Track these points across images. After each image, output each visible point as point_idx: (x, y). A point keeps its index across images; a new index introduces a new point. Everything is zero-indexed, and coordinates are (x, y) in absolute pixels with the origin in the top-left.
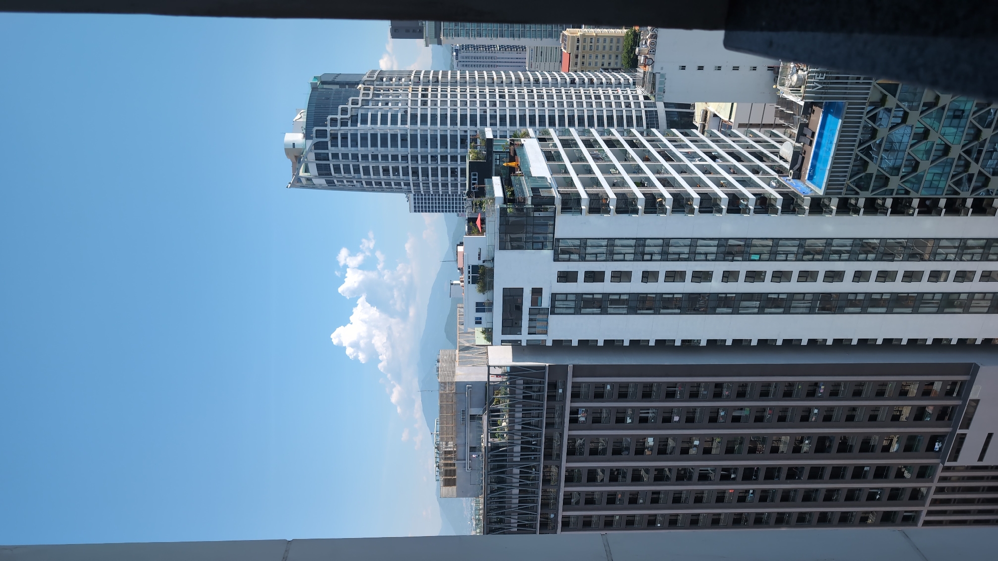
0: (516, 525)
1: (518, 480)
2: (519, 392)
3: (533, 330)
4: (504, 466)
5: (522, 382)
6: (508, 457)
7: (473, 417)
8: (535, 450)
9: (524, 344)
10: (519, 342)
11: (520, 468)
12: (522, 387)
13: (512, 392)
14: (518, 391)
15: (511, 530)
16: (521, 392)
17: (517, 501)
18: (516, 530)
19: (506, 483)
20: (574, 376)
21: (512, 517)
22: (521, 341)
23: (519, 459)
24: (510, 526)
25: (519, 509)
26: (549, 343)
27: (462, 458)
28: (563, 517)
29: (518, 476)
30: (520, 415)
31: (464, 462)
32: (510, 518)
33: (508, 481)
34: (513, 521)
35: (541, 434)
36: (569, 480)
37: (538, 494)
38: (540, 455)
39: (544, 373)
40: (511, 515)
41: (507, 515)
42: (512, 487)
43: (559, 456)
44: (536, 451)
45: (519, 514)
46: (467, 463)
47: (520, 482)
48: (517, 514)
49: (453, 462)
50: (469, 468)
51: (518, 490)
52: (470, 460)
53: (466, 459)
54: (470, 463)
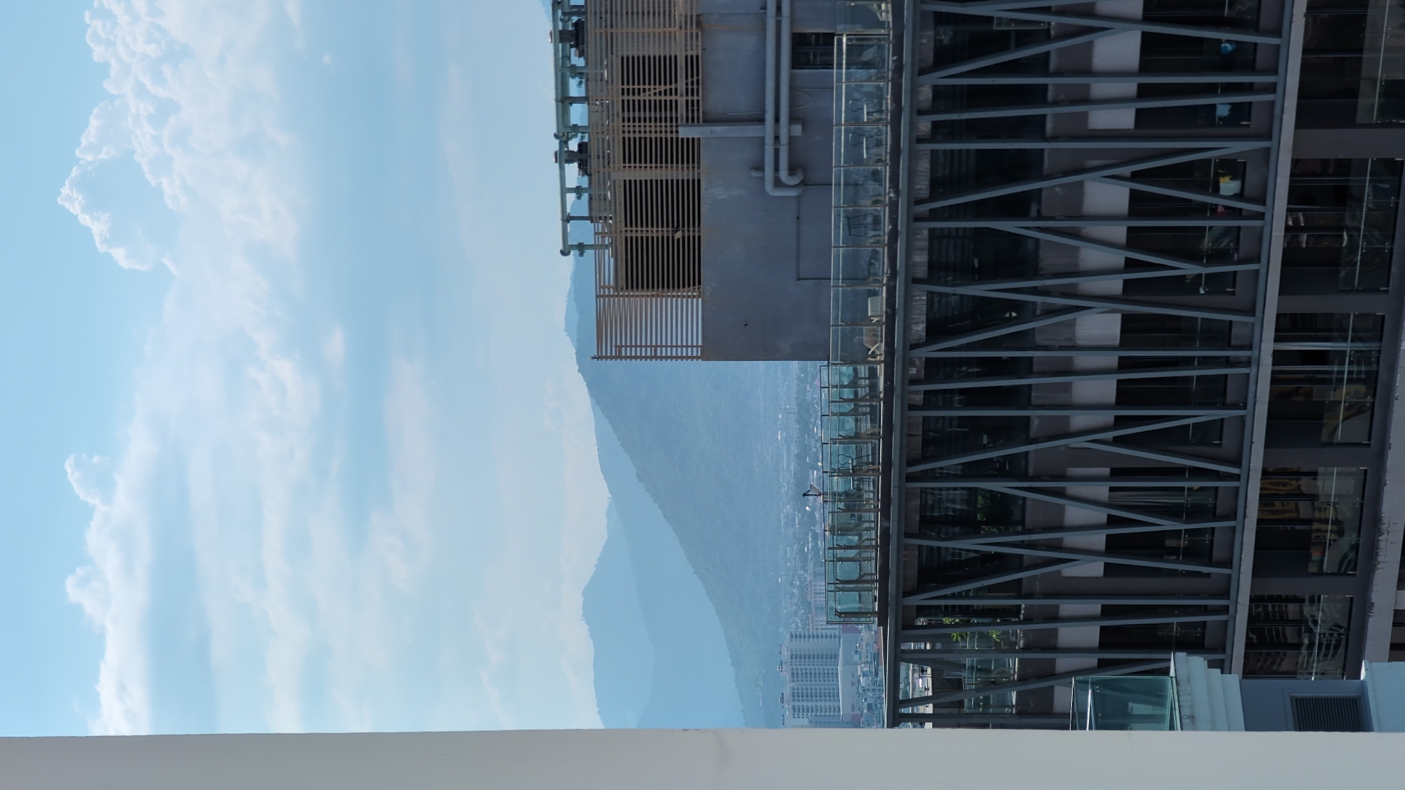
0: (1098, 540)
1: (1117, 258)
4: (1026, 165)
6: (1056, 103)
8: (1243, 59)
11: (1136, 177)
15: (1069, 571)
17: (1106, 389)
18: (1095, 568)
19: (1035, 273)
21: (1073, 488)
23: (1124, 118)
24: (1057, 546)
25: (1118, 441)
27: (742, 104)
29: (1118, 232)
31: (751, 131)
32: (1060, 493)
33: (1048, 260)
34: (1075, 514)
37: (1249, 347)
38: (1272, 88)
40: (1063, 477)
41: (1037, 478)
42: (1080, 302)
44: (1251, 68)
45: (1117, 473)
46: (777, 138)
47: (1131, 265)
48: (1106, 471)
49: (685, 132)
50: (792, 170)
51: (1119, 316)
52: (793, 119)
53: (769, 117)
54: (792, 140)
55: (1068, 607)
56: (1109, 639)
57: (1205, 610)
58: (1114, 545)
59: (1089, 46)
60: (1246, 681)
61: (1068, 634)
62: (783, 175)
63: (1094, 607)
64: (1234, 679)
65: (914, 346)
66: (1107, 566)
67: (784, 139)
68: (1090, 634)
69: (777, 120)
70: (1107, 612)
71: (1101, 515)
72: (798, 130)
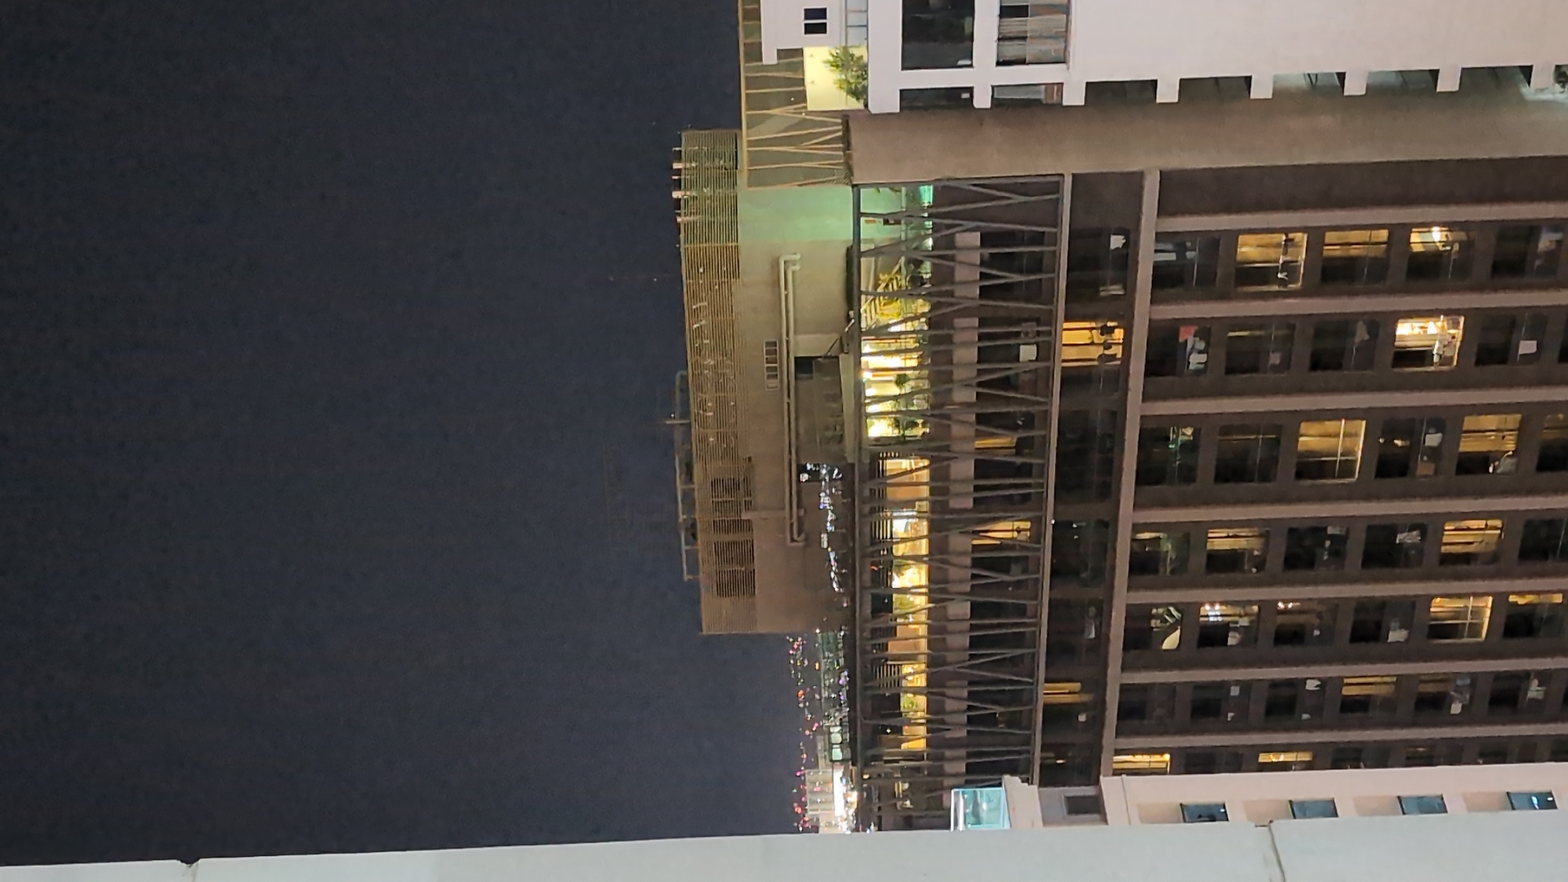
0: (964, 718)
1: (967, 574)
2: (968, 275)
3: (1013, 50)
5: (975, 238)
7: (804, 365)
8: (1026, 471)
9: (982, 101)
10: (966, 96)
12: (975, 257)
13: (944, 275)
14: (961, 274)
15: (948, 735)
16: (975, 274)
17: (964, 640)
18: (963, 733)
20: (1163, 211)
21: (950, 692)
22: (970, 90)
23: (969, 503)
24: (943, 722)
25: (971, 667)
26: (1075, 96)
27: (773, 500)
28: (1125, 689)
29: (968, 561)
30: (972, 354)
31: (778, 514)
32: (943, 695)
35: (1046, 415)
36: (1144, 564)
37: (1035, 617)
38: (1041, 485)
39: (1057, 202)
40: (944, 686)
41: (931, 687)
43: (1108, 491)
44: (1030, 475)
45: (971, 683)
46: (791, 518)
47: (974, 577)
48: (966, 683)
49: (745, 516)
50: (799, 534)
51: (969, 603)
52: (799, 507)
53: (787, 507)
54: (799, 518)
55: (948, 753)
56: (970, 769)
57: (1019, 753)
58: (971, 720)
59: (948, 466)
60: (1041, 789)
61: (949, 768)
62: (795, 536)
63: (963, 752)
64: (1035, 787)
65: (866, 621)
66: (968, 732)
67: (795, 517)
68: (961, 767)
69: (791, 507)
70: (969, 755)
71: (964, 705)
72: (802, 512)
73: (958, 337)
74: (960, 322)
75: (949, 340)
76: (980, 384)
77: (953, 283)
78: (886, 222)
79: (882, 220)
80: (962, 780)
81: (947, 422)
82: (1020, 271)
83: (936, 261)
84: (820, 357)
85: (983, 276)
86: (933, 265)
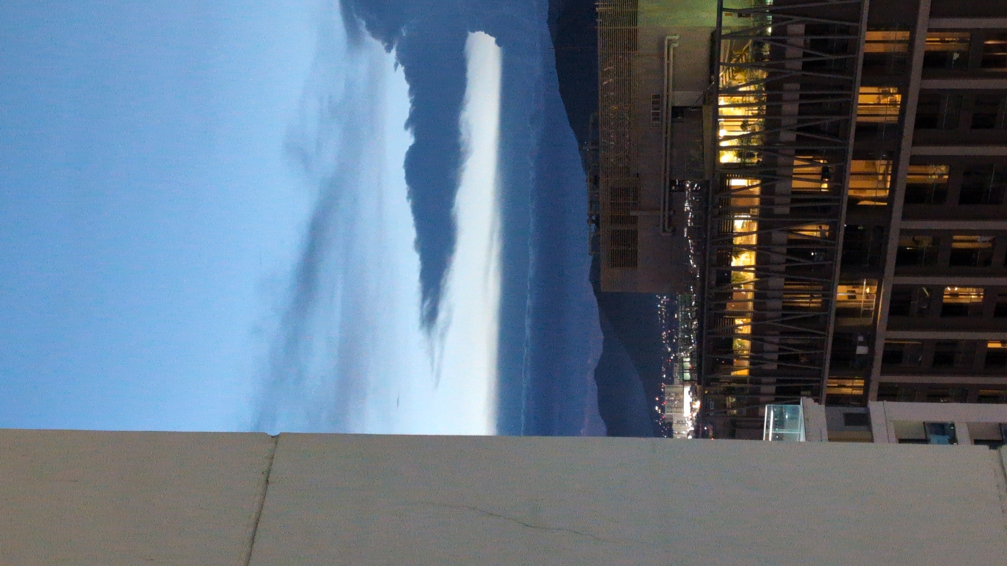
0: (775, 356)
1: (783, 259)
2: (795, 53)
5: (800, 29)
7: (677, 111)
12: (801, 42)
13: (778, 53)
14: (790, 52)
15: (765, 367)
16: (799, 53)
18: (774, 366)
20: (933, 14)
21: (766, 338)
23: (787, 210)
24: (762, 358)
25: (783, 322)
27: (652, 204)
28: (888, 342)
29: (784, 250)
30: (793, 108)
31: (655, 213)
32: (763, 340)
35: (844, 152)
38: (838, 201)
39: (860, 4)
40: (765, 335)
41: (754, 334)
42: (770, 274)
45: (783, 333)
46: (664, 216)
47: (788, 261)
48: (778, 332)
49: (632, 213)
50: (669, 227)
52: (670, 209)
53: (662, 208)
54: (670, 217)
55: (764, 380)
56: (779, 391)
57: (813, 382)
58: (781, 358)
59: (774, 186)
60: (829, 408)
61: (764, 389)
62: (666, 229)
63: (773, 380)
64: (823, 407)
65: (711, 288)
66: (779, 366)
67: (667, 216)
68: (772, 389)
69: (664, 209)
70: (778, 381)
71: (776, 347)
72: (672, 213)
73: (786, 96)
74: (787, 86)
75: (779, 98)
76: (799, 130)
77: (784, 59)
78: (740, 16)
79: (737, 14)
80: (773, 398)
81: (775, 155)
82: (831, 52)
83: (773, 43)
84: (690, 107)
85: (805, 55)
86: (772, 47)
